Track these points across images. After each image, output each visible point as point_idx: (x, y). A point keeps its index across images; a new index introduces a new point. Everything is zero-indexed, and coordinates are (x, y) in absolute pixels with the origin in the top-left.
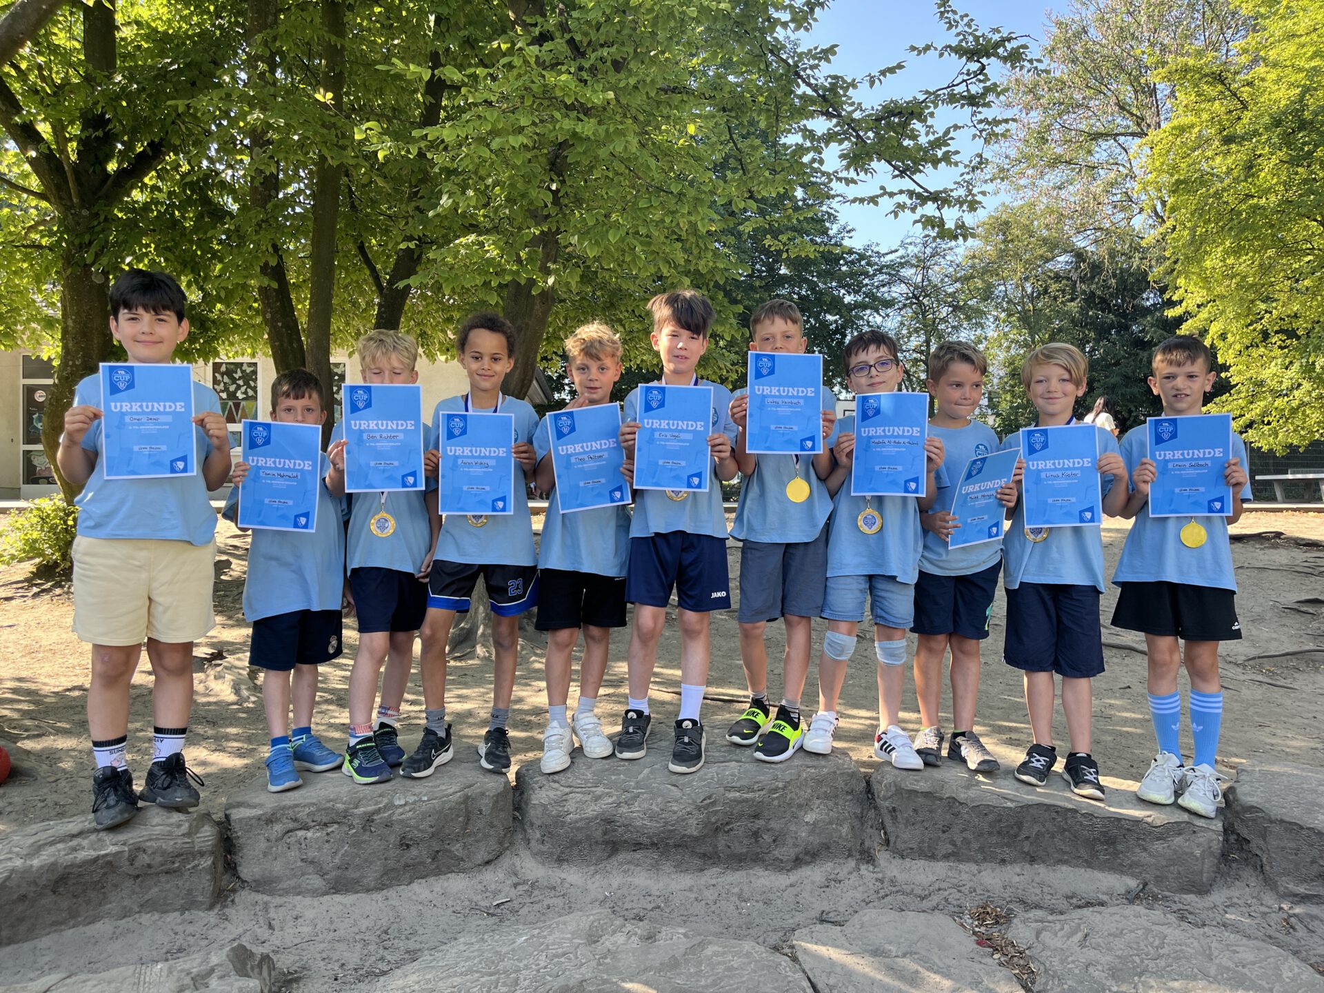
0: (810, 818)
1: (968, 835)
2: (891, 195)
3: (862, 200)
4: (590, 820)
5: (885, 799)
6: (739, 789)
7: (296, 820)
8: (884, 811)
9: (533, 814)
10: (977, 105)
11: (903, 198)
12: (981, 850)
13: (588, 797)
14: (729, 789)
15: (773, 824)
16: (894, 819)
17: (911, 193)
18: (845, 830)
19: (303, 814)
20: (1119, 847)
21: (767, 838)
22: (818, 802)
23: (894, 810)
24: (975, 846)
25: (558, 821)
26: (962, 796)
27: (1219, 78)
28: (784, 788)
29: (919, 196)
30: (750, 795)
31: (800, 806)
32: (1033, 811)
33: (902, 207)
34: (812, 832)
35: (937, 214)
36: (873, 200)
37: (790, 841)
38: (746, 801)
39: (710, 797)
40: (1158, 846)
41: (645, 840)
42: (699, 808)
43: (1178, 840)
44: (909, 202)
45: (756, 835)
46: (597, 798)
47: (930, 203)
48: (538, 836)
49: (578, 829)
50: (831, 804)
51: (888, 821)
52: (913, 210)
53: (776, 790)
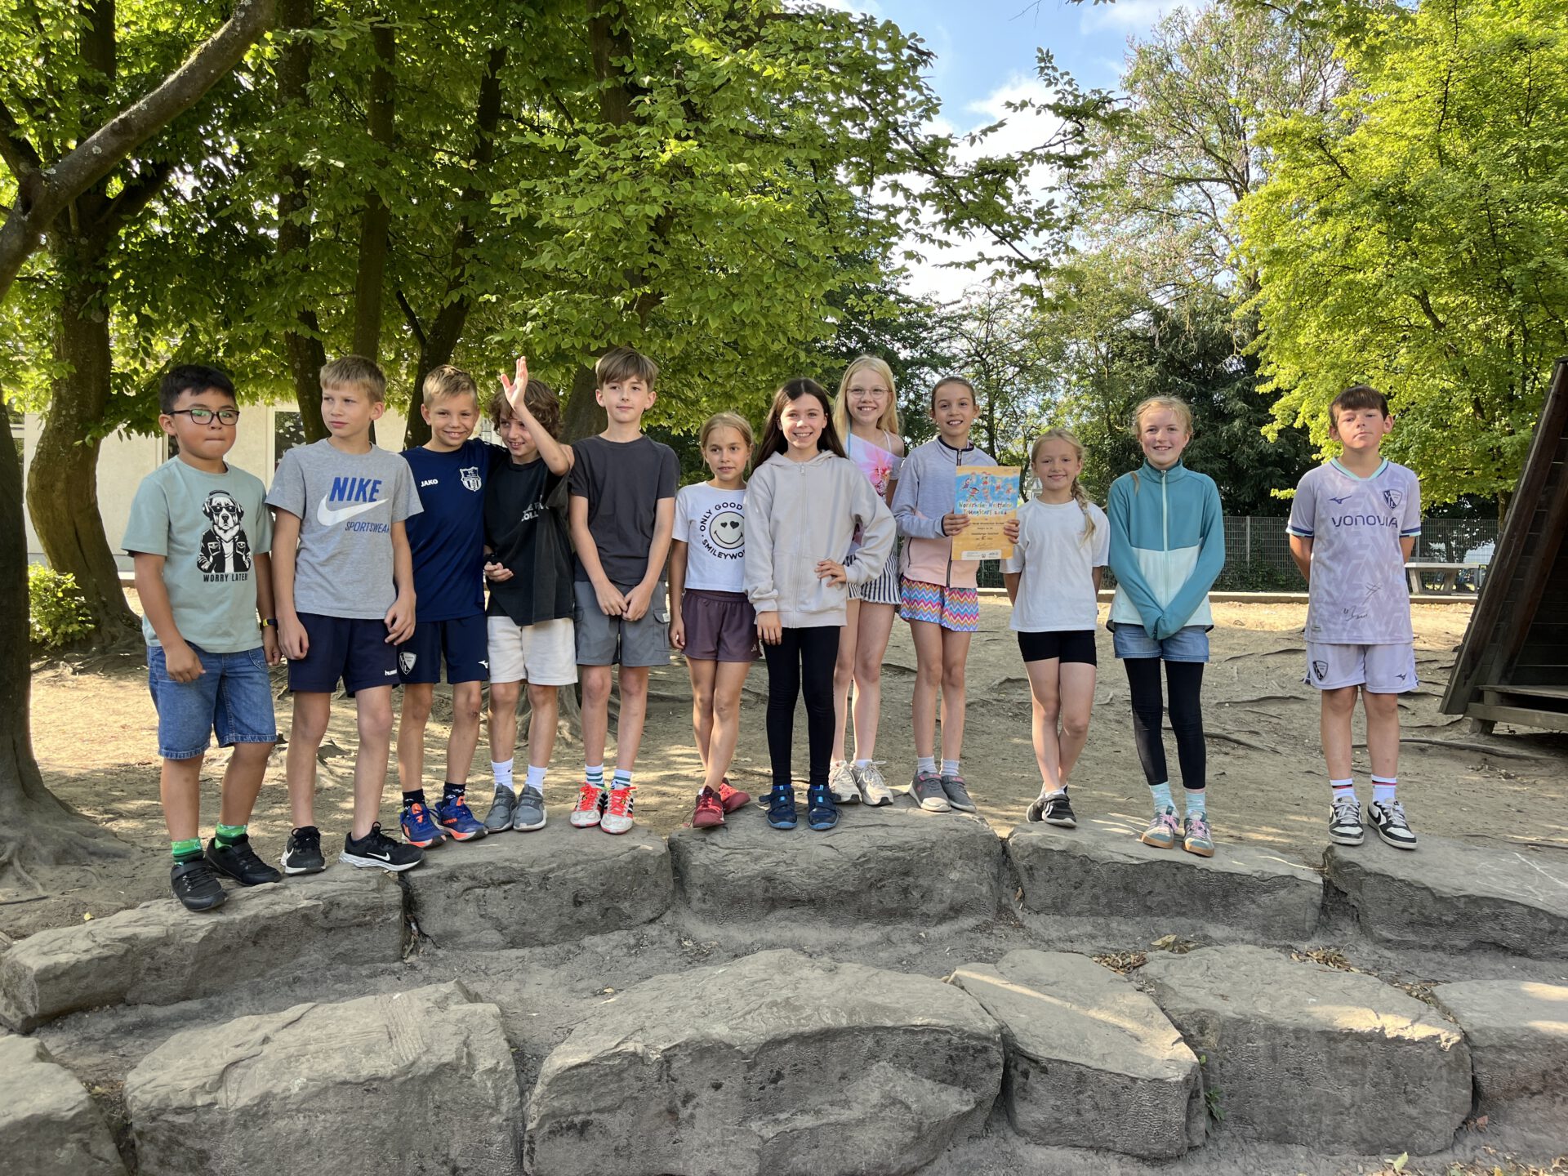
0: (955, 876)
1: (1097, 891)
2: (990, 261)
3: (958, 265)
4: (752, 878)
5: (1023, 858)
6: (891, 848)
7: (473, 878)
8: (1021, 871)
9: (696, 876)
10: (1074, 167)
11: (1003, 266)
12: (1109, 904)
13: (747, 858)
14: (881, 848)
15: (921, 881)
16: (1031, 877)
17: (1010, 261)
18: (985, 889)
19: (481, 873)
20: (1231, 900)
21: (916, 894)
22: (960, 862)
23: (1031, 868)
24: (1104, 900)
25: (721, 879)
26: (1092, 855)
27: (1319, 143)
28: (931, 848)
29: (1019, 263)
30: (901, 854)
31: (945, 865)
32: (1156, 867)
33: (1001, 274)
34: (957, 888)
35: (1037, 284)
36: (971, 265)
37: (936, 898)
38: (897, 859)
39: (864, 855)
40: (1265, 899)
41: (804, 896)
42: (855, 865)
43: (1282, 893)
44: (1007, 269)
45: (906, 891)
46: (757, 859)
47: (1029, 272)
48: (699, 894)
49: (740, 886)
50: (972, 865)
51: (1025, 879)
52: (1012, 276)
53: (924, 850)
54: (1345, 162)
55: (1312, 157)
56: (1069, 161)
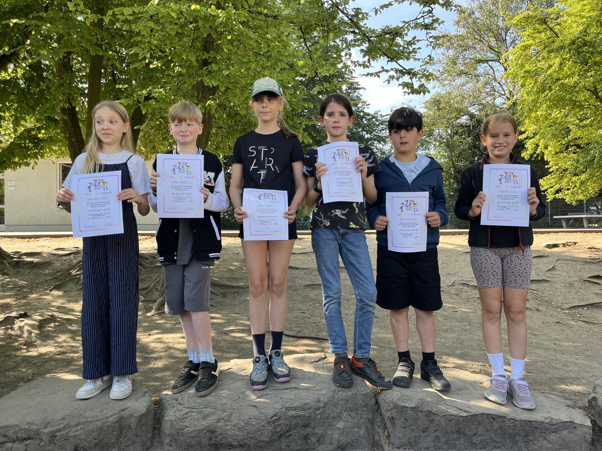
0: (340, 425)
1: (438, 433)
2: (387, 71)
3: (372, 75)
4: (199, 431)
5: (387, 411)
6: (295, 409)
7: (5, 436)
8: (386, 419)
9: (166, 427)
10: (429, 29)
11: (393, 73)
12: (447, 442)
13: (199, 416)
14: (288, 409)
15: (317, 431)
16: (393, 424)
17: (397, 71)
18: (362, 431)
19: (10, 433)
20: (530, 438)
21: (313, 439)
22: (345, 414)
23: (393, 418)
24: (443, 440)
25: (180, 432)
26: (434, 410)
27: (544, 21)
28: (325, 406)
29: (401, 71)
30: (302, 413)
31: (334, 418)
32: (478, 418)
33: (392, 77)
34: (342, 434)
35: (410, 81)
36: (377, 74)
37: (328, 441)
38: (300, 416)
39: (276, 415)
40: (553, 437)
41: (235, 443)
42: (269, 423)
43: (565, 433)
44: (395, 75)
45: (306, 438)
46: (205, 417)
47: (406, 75)
48: (168, 441)
49: (192, 437)
50: (353, 414)
51: (389, 425)
52: (398, 79)
53: (318, 409)
54: (556, 30)
55: (541, 28)
56: (426, 27)
